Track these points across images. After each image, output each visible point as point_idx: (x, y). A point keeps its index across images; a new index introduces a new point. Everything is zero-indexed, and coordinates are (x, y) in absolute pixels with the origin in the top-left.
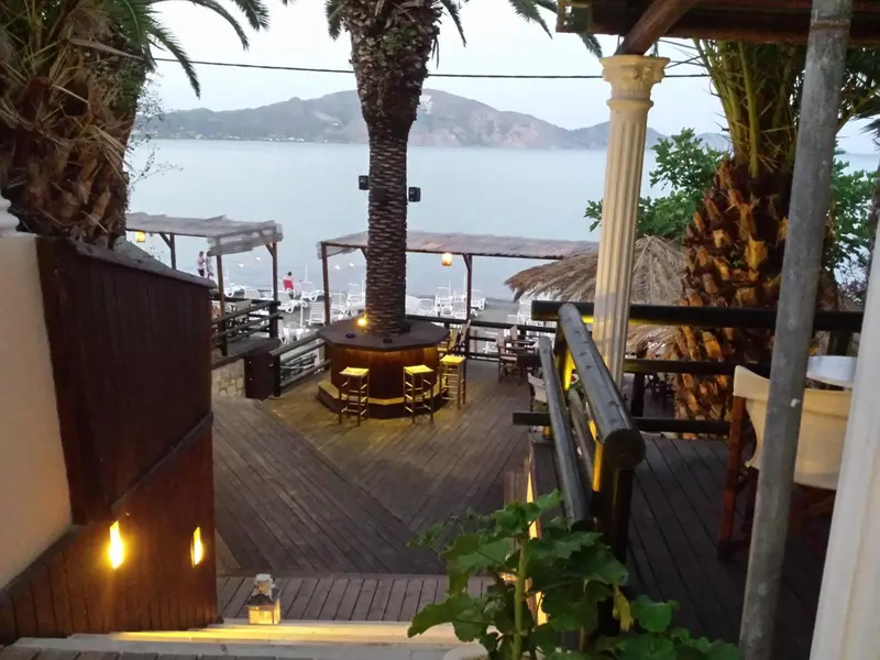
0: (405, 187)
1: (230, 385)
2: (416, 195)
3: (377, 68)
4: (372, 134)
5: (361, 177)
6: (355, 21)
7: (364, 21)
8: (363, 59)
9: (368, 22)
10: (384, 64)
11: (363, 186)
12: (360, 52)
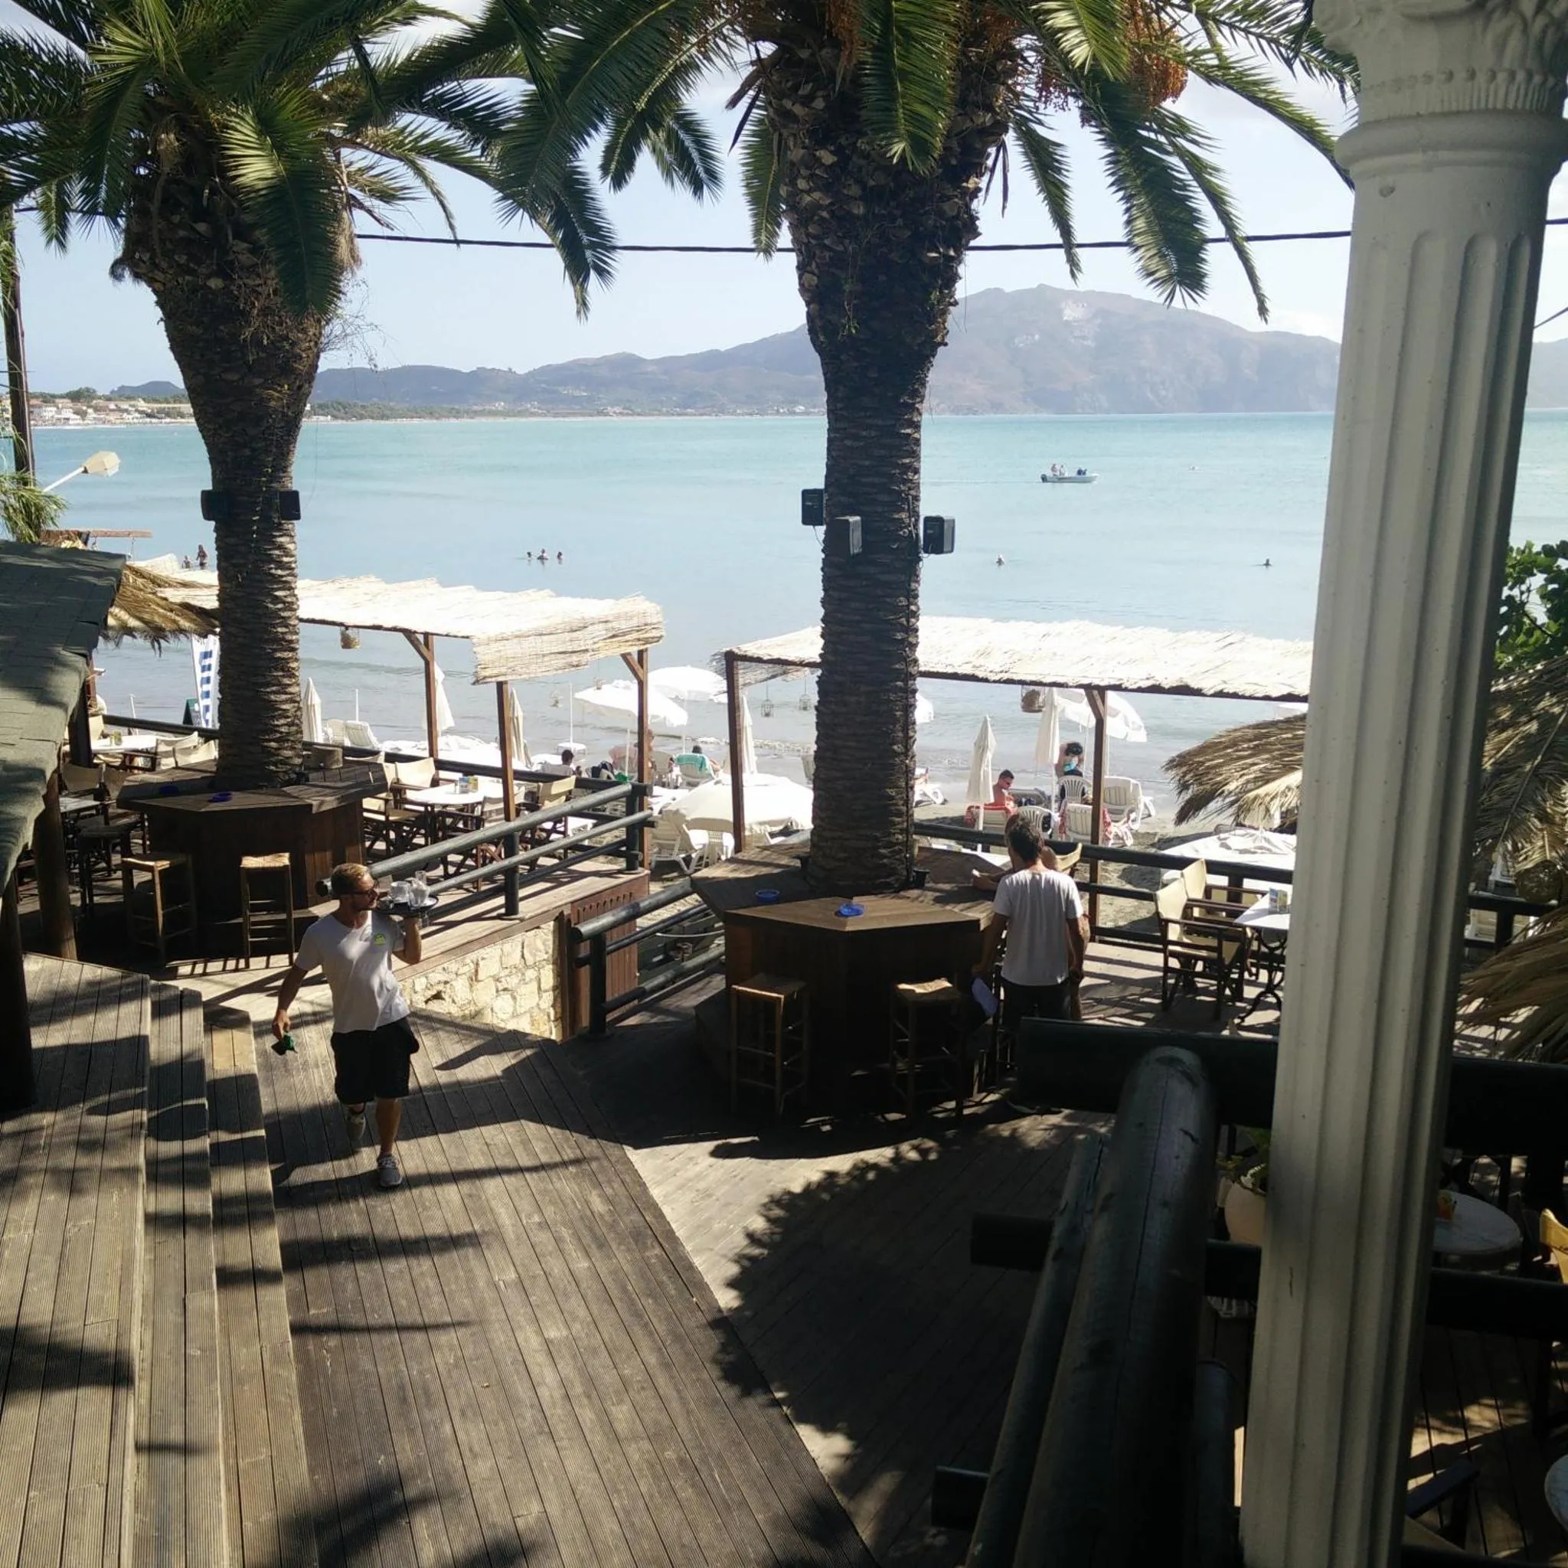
0: (917, 515)
1: (523, 981)
2: (939, 535)
3: (842, 219)
4: (831, 386)
5: (806, 494)
6: (787, 104)
7: (807, 101)
8: (807, 199)
9: (819, 104)
10: (859, 210)
11: (810, 517)
12: (802, 184)
